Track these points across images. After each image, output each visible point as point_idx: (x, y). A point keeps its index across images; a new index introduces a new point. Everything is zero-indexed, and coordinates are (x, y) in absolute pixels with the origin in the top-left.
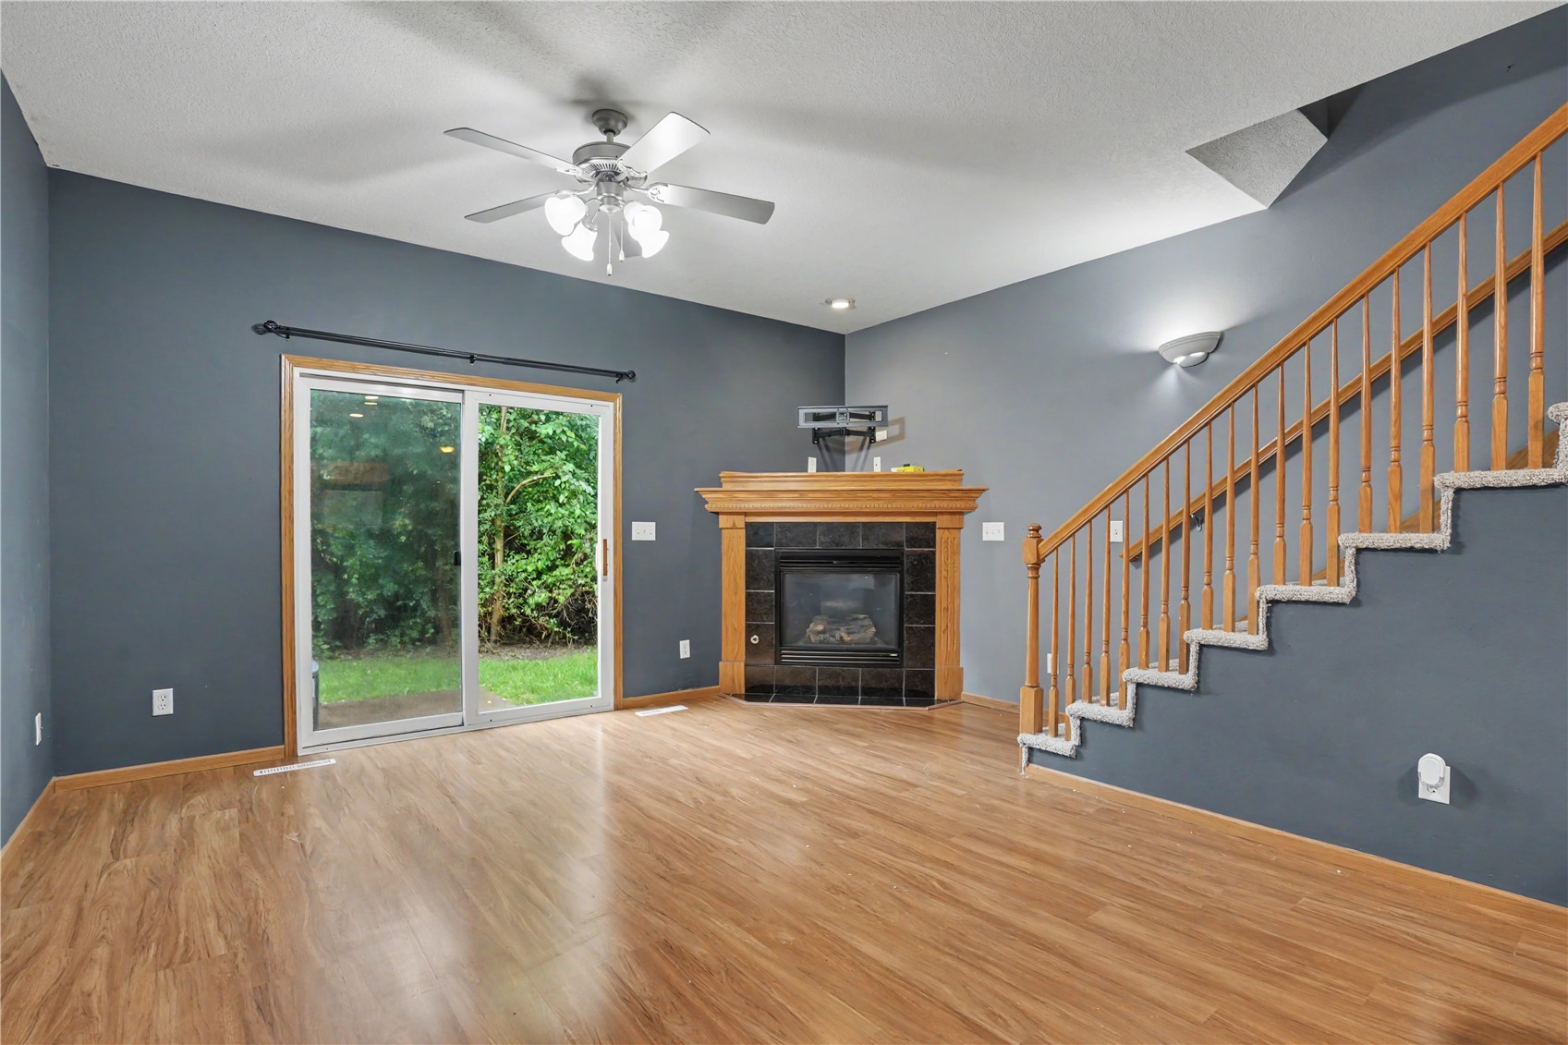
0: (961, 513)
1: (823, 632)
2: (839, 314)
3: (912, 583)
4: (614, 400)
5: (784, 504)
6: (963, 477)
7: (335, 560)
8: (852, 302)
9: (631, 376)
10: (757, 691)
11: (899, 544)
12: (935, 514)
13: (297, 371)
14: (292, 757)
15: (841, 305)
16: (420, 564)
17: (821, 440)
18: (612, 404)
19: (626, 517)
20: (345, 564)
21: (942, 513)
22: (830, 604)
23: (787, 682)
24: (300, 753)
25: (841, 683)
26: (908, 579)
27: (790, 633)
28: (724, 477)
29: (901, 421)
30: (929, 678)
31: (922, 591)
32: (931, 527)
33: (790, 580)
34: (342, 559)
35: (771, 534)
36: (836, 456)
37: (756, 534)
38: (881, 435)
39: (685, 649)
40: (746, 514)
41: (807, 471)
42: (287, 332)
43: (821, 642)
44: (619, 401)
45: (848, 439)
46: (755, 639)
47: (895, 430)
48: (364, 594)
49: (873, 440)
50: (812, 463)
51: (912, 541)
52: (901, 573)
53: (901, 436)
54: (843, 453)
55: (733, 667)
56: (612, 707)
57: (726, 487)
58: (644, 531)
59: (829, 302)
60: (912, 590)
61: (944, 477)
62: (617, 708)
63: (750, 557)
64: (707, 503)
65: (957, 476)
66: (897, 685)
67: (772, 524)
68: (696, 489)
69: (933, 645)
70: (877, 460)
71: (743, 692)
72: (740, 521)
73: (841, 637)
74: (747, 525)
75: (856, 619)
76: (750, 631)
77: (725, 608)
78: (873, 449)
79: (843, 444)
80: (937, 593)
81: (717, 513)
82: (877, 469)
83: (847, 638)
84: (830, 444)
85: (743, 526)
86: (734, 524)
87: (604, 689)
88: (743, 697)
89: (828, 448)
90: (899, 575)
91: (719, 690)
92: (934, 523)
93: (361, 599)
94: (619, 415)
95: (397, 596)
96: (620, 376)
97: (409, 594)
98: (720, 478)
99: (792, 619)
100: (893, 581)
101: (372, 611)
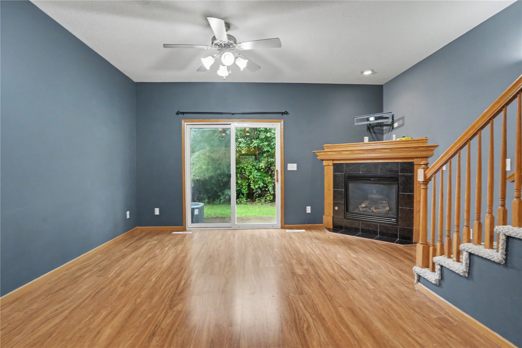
0: (427, 157)
1: (365, 207)
2: (368, 76)
3: (403, 189)
4: (280, 122)
5: (344, 156)
6: (428, 140)
7: (247, 176)
8: (373, 71)
9: (286, 113)
10: (336, 228)
11: (397, 172)
12: (413, 158)
13: (186, 123)
14: (185, 230)
15: (368, 73)
16: (269, 178)
17: (371, 129)
18: (279, 124)
19: (285, 162)
20: (249, 177)
21: (417, 158)
22: (371, 196)
23: (349, 226)
24: (187, 229)
25: (370, 229)
26: (401, 187)
27: (351, 208)
28: (325, 146)
29: (403, 118)
30: (411, 232)
31: (407, 193)
32: (412, 165)
33: (351, 186)
34: (249, 176)
35: (343, 168)
36: (379, 136)
37: (337, 167)
38: (396, 125)
39: (309, 210)
40: (333, 160)
41: (364, 142)
42: (183, 113)
43: (364, 211)
44: (282, 122)
45: (385, 128)
46: (336, 208)
47: (401, 122)
48: (255, 186)
49: (393, 128)
50: (366, 139)
51: (403, 170)
52: (398, 184)
53: (402, 125)
54: (382, 134)
55: (328, 218)
56: (280, 227)
57: (326, 150)
58: (292, 167)
59: (362, 72)
60: (402, 192)
61: (418, 141)
62: (282, 228)
63: (335, 177)
64: (318, 156)
65: (426, 140)
66: (395, 233)
67: (343, 164)
68: (314, 151)
69: (413, 217)
70: (394, 136)
71: (332, 227)
72: (331, 163)
73: (372, 210)
74: (334, 164)
75: (382, 203)
76: (335, 205)
77: (326, 195)
78: (394, 131)
79: (383, 130)
80: (415, 194)
81: (323, 160)
82: (394, 139)
83: (375, 211)
84: (376, 131)
85: (332, 164)
86: (328, 164)
87: (277, 220)
88: (332, 230)
89: (375, 133)
90: (397, 185)
91: (323, 226)
92: (413, 162)
93: (254, 188)
94: (282, 126)
95: (263, 187)
96: (282, 113)
97: (267, 187)
98: (324, 147)
99: (352, 201)
100: (394, 188)
101: (257, 191)
